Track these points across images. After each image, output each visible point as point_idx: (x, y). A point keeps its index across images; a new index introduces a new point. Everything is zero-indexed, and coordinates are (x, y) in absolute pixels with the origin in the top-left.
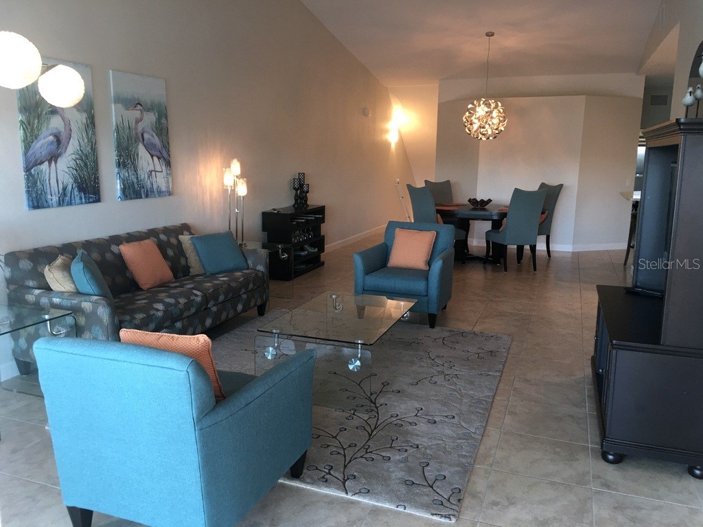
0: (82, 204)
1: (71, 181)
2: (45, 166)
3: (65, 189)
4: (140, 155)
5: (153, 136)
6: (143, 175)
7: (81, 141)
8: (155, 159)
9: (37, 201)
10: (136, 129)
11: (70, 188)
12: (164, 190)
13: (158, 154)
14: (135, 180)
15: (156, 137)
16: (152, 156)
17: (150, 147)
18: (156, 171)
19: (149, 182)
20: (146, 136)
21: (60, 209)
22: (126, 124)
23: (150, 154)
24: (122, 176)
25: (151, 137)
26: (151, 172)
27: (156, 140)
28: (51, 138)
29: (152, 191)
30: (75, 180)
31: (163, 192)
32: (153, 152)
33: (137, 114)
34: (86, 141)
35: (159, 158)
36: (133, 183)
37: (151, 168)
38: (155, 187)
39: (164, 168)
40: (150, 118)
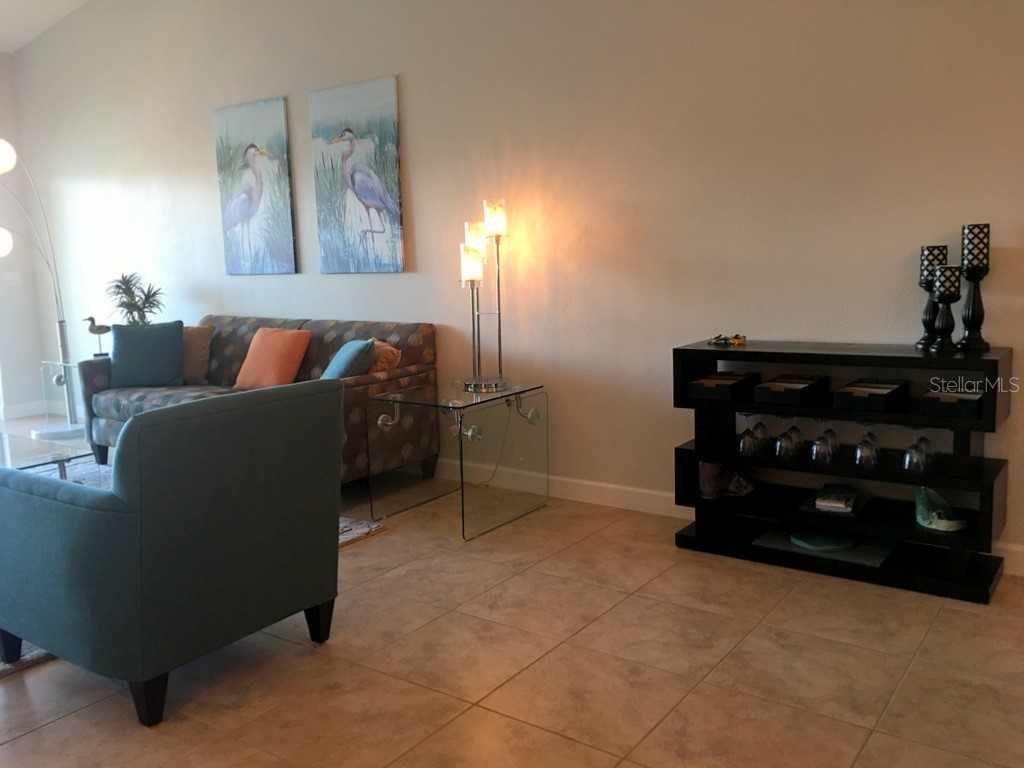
1: (262, 245)
2: (239, 227)
3: (257, 254)
4: (348, 207)
5: (369, 176)
6: (352, 236)
7: (273, 196)
8: (373, 211)
9: (233, 270)
10: (342, 169)
11: (261, 253)
12: (387, 261)
13: (378, 203)
14: (341, 246)
15: (375, 177)
16: (367, 208)
17: (364, 195)
18: (373, 232)
19: (361, 248)
20: (358, 177)
22: (328, 164)
23: (364, 204)
24: (322, 238)
25: (365, 178)
26: (365, 232)
27: (376, 182)
28: (244, 196)
29: (366, 261)
30: (268, 245)
31: (385, 265)
32: (369, 202)
33: (344, 145)
34: (278, 195)
35: (379, 210)
36: (338, 249)
37: (366, 226)
38: (371, 256)
39: (388, 226)
40: (367, 147)
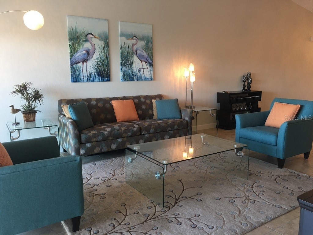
0: (99, 81)
1: (94, 71)
2: (81, 64)
3: (90, 75)
4: (134, 61)
5: (142, 52)
6: (135, 70)
7: (101, 54)
8: (144, 63)
9: (76, 79)
10: (132, 48)
11: (93, 74)
12: (148, 77)
13: (146, 60)
14: (131, 72)
15: (145, 53)
16: (142, 61)
17: (140, 58)
18: (143, 69)
19: (139, 73)
20: (138, 52)
21: (88, 83)
22: (127, 46)
23: (140, 60)
24: (123, 70)
25: (141, 53)
26: (141, 69)
27: (145, 54)
28: (85, 52)
29: (141, 77)
30: (97, 71)
31: (147, 78)
32: (142, 60)
33: (134, 41)
34: (103, 53)
35: (146, 62)
36: (129, 74)
37: (141, 67)
38: (143, 76)
39: (149, 67)
40: (142, 43)
